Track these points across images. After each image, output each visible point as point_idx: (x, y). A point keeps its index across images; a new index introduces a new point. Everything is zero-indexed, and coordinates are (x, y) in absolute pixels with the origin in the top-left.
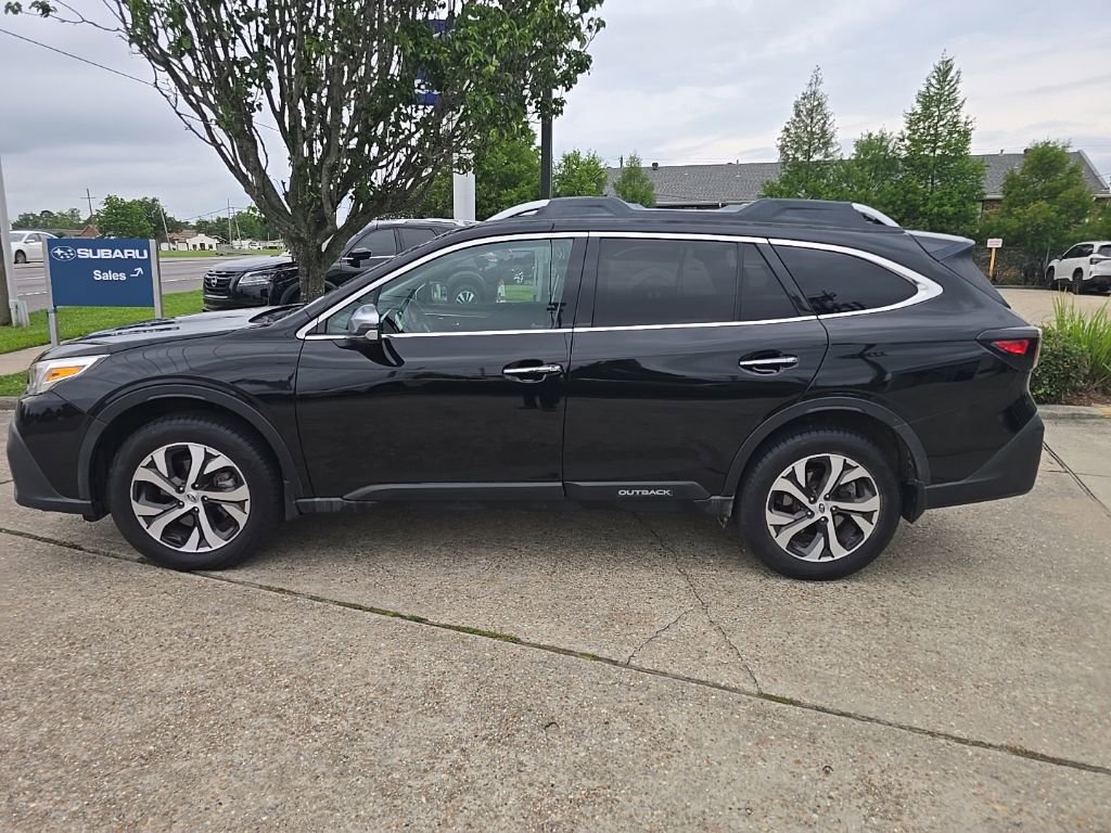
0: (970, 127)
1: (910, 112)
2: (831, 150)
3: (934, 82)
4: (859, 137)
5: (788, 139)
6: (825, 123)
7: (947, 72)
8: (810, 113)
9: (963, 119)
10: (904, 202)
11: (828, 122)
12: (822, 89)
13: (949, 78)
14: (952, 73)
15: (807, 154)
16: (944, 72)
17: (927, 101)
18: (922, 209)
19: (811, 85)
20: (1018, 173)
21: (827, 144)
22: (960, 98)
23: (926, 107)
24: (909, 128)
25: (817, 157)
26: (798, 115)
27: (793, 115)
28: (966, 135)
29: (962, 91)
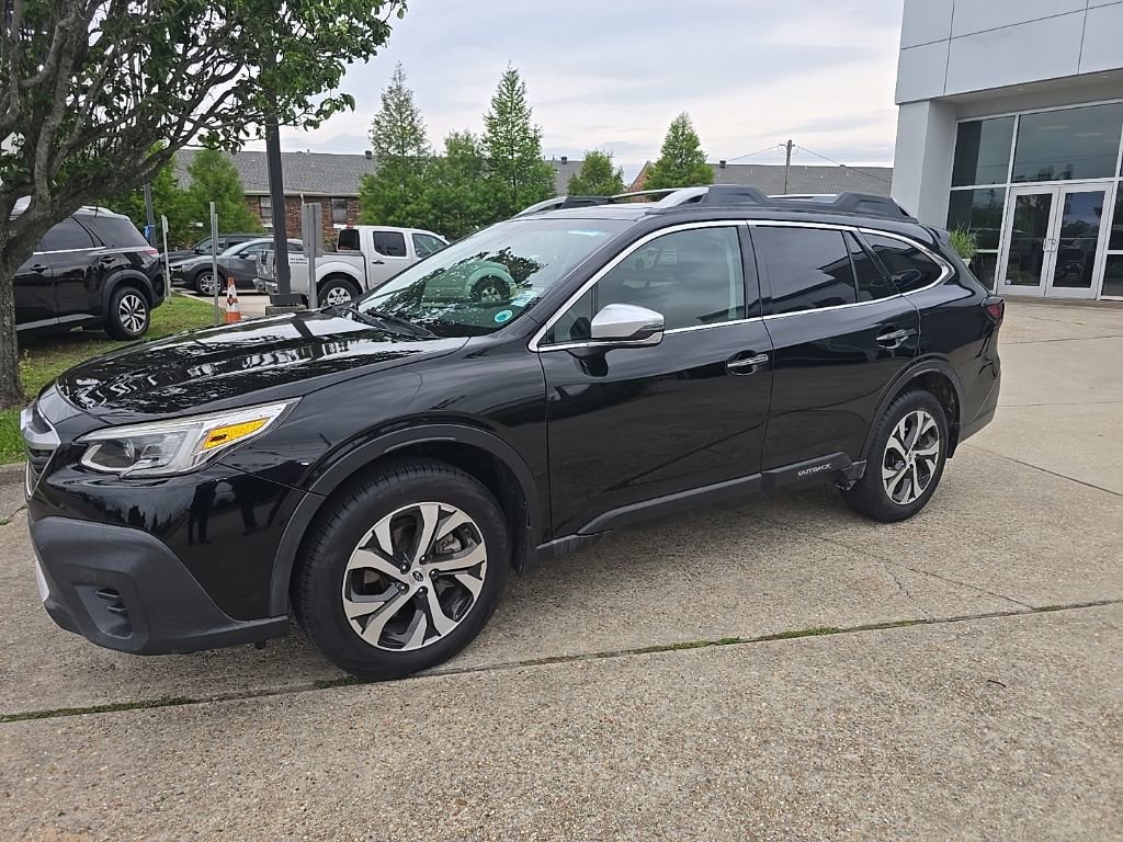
0: (538, 134)
1: (488, 116)
2: (423, 146)
3: (505, 90)
4: (448, 136)
5: (379, 132)
6: (413, 119)
7: (513, 83)
8: (399, 107)
9: (531, 126)
10: (496, 200)
11: (416, 119)
12: (406, 85)
13: (516, 88)
14: (519, 84)
15: (401, 148)
16: (511, 80)
17: (501, 107)
18: (512, 207)
19: (395, 79)
20: (578, 177)
21: (419, 140)
22: (527, 107)
23: (501, 113)
24: (490, 131)
25: (411, 152)
26: (387, 107)
27: (381, 106)
28: (535, 140)
29: (529, 100)
